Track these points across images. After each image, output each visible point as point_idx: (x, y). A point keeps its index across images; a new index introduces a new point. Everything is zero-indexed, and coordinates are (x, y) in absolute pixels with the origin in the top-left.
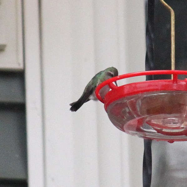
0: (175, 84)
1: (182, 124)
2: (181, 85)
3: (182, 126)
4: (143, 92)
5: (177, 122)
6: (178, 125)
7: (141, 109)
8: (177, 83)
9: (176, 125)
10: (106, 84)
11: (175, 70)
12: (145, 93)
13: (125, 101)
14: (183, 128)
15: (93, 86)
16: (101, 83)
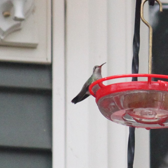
0: (150, 85)
1: (155, 115)
2: (155, 86)
3: (156, 117)
4: (125, 90)
5: (151, 114)
6: (152, 116)
7: (124, 103)
8: (150, 84)
9: (151, 116)
10: (97, 83)
11: (152, 74)
12: (127, 91)
13: (111, 97)
14: (156, 118)
15: (89, 84)
16: (95, 81)
